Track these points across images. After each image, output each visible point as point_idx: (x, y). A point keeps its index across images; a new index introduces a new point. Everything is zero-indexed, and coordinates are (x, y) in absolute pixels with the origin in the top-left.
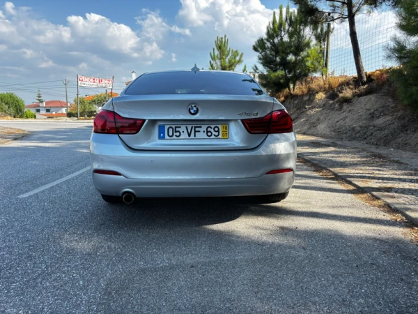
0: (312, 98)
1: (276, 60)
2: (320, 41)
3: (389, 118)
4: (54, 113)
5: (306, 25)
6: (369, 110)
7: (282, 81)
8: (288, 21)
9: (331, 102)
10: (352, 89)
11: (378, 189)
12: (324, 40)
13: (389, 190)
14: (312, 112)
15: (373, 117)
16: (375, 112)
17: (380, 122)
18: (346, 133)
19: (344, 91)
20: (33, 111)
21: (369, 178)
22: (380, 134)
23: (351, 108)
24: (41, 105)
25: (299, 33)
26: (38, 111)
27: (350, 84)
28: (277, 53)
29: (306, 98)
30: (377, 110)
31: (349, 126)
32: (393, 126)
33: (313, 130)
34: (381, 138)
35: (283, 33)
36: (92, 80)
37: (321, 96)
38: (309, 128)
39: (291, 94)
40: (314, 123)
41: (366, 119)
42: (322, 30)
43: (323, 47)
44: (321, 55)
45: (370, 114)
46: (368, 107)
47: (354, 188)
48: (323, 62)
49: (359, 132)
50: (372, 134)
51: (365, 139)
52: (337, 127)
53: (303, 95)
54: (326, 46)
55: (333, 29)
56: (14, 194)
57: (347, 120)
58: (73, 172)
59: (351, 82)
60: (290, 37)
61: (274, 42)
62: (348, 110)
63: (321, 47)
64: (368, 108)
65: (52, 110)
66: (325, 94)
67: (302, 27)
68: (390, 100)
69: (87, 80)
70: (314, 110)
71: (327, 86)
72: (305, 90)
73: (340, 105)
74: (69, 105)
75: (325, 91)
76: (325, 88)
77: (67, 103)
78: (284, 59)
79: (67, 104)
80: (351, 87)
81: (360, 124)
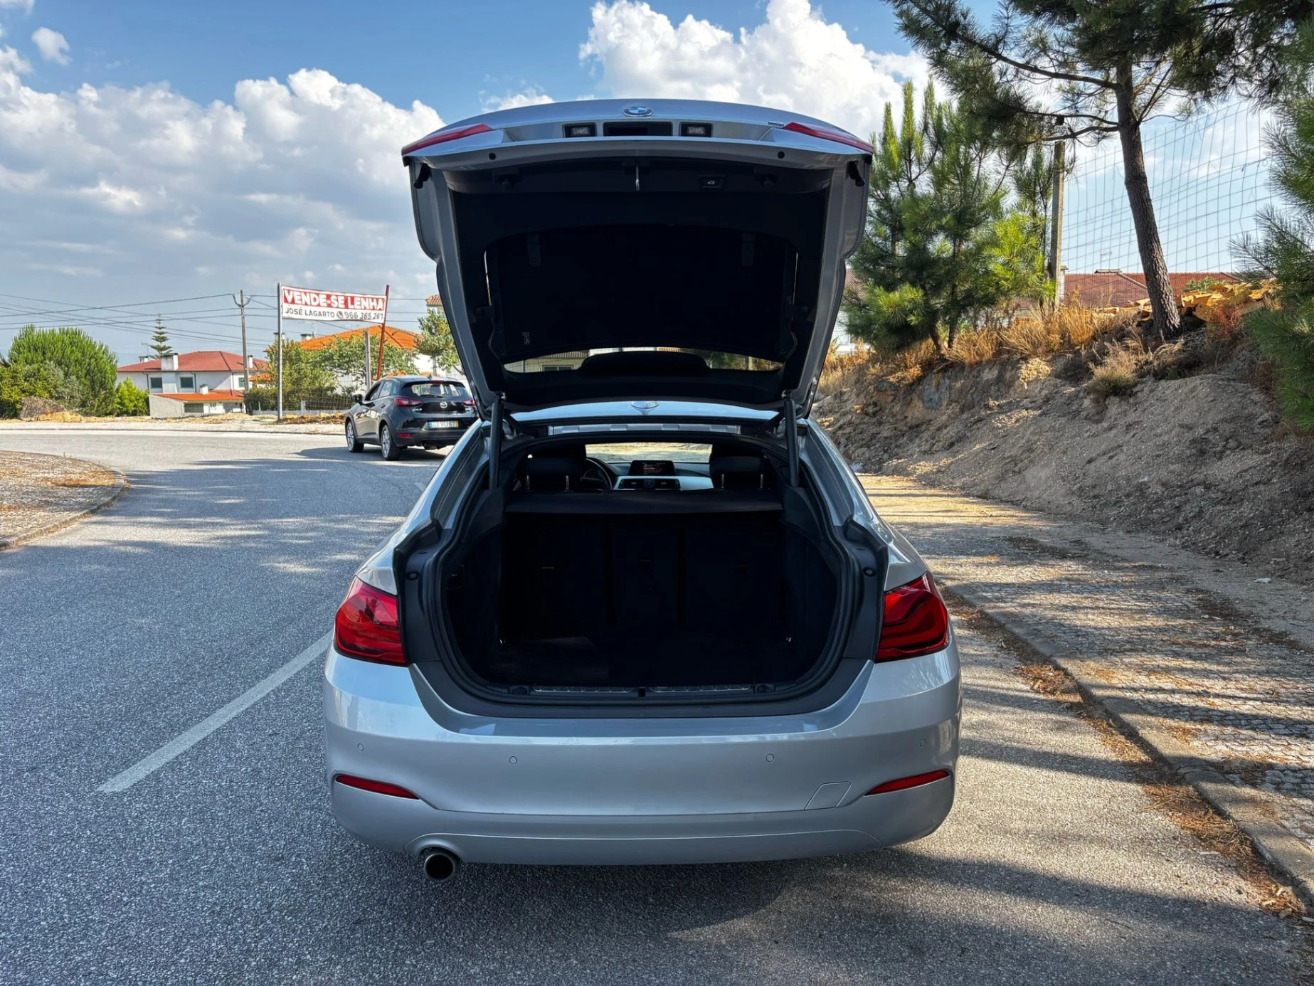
0: (1008, 375)
1: (893, 255)
2: (1031, 197)
3: (1253, 459)
4: (205, 391)
5: (985, 146)
6: (1189, 428)
7: (913, 319)
8: (931, 130)
9: (1070, 390)
10: (1136, 351)
11: (1222, 770)
12: (1044, 194)
13: (1254, 773)
14: (1008, 421)
15: (1202, 452)
16: (1211, 436)
17: (1225, 470)
18: (1118, 503)
19: (1108, 360)
20: (140, 385)
21: (1193, 714)
22: (1226, 517)
23: (1132, 417)
24: (165, 365)
25: (966, 170)
26: (157, 384)
27: (1129, 335)
28: (898, 230)
29: (989, 375)
30: (1215, 429)
31: (1128, 480)
32: (1266, 492)
33: (1012, 484)
34: (1229, 532)
35: (915, 169)
36: (322, 298)
37: (1036, 369)
38: (1001, 478)
39: (943, 359)
40: (1014, 460)
41: (1180, 459)
42: (1037, 162)
43: (1041, 213)
44: (1034, 240)
45: (1194, 441)
46: (1186, 416)
47: (1144, 758)
48: (1041, 261)
49: (1159, 502)
50: (1200, 514)
51: (1179, 528)
52: (1089, 482)
53: (979, 363)
54: (1050, 213)
55: (1073, 161)
56: (88, 777)
57: (1122, 457)
58: (269, 670)
59: (1133, 328)
60: (939, 182)
61: (887, 197)
62: (1122, 422)
63: (1034, 214)
64: (1188, 421)
65: (199, 380)
66: (1049, 362)
67: (973, 152)
68: (1257, 396)
69: (306, 299)
70: (1016, 415)
71: (1056, 338)
72: (988, 349)
73: (1096, 401)
74: (250, 364)
75: (1051, 353)
76: (1048, 344)
77: (245, 358)
78: (918, 251)
79: (245, 365)
80: (1132, 343)
81: (1163, 474)
